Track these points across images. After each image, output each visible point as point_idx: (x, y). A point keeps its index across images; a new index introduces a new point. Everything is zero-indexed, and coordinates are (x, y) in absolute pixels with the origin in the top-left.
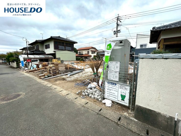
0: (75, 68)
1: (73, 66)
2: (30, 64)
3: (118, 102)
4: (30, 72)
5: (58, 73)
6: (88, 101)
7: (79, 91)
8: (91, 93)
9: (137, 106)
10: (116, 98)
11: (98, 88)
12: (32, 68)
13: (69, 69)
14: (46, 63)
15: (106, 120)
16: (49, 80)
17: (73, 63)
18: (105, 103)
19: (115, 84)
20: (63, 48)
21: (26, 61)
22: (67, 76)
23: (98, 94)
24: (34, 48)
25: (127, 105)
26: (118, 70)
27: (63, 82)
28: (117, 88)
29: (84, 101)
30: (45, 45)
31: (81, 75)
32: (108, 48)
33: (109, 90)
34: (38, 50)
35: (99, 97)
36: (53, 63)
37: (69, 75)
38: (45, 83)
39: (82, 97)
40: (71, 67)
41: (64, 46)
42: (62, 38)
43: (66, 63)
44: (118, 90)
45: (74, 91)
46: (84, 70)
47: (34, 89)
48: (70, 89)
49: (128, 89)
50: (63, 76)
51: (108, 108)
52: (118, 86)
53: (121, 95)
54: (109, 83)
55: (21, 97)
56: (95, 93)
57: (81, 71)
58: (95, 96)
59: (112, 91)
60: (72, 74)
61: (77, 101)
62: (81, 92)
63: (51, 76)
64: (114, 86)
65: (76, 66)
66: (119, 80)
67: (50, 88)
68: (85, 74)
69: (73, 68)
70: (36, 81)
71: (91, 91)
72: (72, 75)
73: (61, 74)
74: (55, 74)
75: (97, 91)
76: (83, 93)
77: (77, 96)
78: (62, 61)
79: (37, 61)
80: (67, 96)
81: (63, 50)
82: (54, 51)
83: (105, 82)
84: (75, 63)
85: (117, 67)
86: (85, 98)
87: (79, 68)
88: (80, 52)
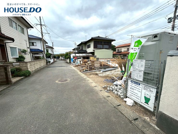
0: (109, 66)
1: (107, 64)
2: (76, 60)
3: (141, 104)
4: (76, 66)
5: (94, 69)
6: (110, 95)
7: (105, 86)
8: (115, 89)
9: (160, 112)
10: (139, 99)
11: (123, 86)
12: (77, 64)
13: (103, 66)
14: (87, 60)
15: (120, 115)
16: (86, 73)
17: (109, 61)
18: (126, 102)
19: (138, 84)
20: (101, 46)
21: (74, 59)
22: (100, 72)
23: (122, 92)
24: (80, 48)
25: (152, 110)
26: (143, 69)
27: (95, 76)
28: (141, 89)
29: (107, 94)
30: (87, 45)
31: (113, 72)
32: (136, 45)
33: (132, 89)
34: (82, 50)
35: (122, 94)
36: (90, 60)
37: (102, 71)
38: (83, 75)
39: (106, 91)
40: (105, 64)
41: (102, 45)
42: (101, 37)
43: (101, 61)
44: (141, 90)
45: (101, 85)
46: (118, 68)
47: (75, 78)
48: (99, 83)
49: (153, 92)
50: (97, 72)
51: (128, 107)
52: (141, 86)
53: (145, 97)
54: (132, 82)
55: (67, 81)
56: (119, 90)
57: (114, 68)
58: (118, 93)
59: (135, 91)
60: (105, 70)
61: (101, 93)
62: (107, 87)
63: (88, 71)
64: (137, 86)
65: (111, 64)
66: (143, 80)
67: (84, 79)
68: (118, 72)
69: (107, 65)
70: (77, 73)
71: (116, 87)
72: (105, 72)
73: (96, 70)
74: (91, 69)
75: (122, 89)
76: (108, 88)
77: (103, 89)
78: (97, 58)
79: (81, 58)
80: (94, 87)
81: (101, 49)
82: (94, 50)
83: (129, 80)
84: (111, 61)
85: (142, 66)
86: (108, 92)
87: (113, 65)
88: (118, 50)
